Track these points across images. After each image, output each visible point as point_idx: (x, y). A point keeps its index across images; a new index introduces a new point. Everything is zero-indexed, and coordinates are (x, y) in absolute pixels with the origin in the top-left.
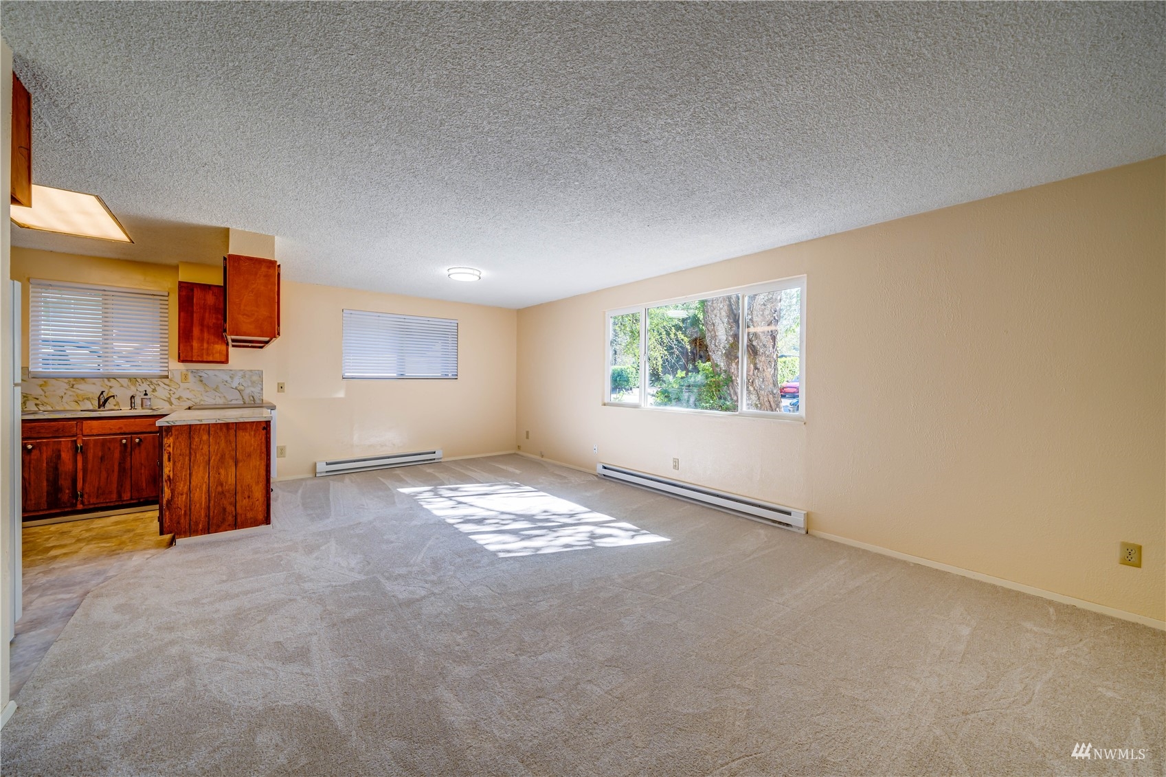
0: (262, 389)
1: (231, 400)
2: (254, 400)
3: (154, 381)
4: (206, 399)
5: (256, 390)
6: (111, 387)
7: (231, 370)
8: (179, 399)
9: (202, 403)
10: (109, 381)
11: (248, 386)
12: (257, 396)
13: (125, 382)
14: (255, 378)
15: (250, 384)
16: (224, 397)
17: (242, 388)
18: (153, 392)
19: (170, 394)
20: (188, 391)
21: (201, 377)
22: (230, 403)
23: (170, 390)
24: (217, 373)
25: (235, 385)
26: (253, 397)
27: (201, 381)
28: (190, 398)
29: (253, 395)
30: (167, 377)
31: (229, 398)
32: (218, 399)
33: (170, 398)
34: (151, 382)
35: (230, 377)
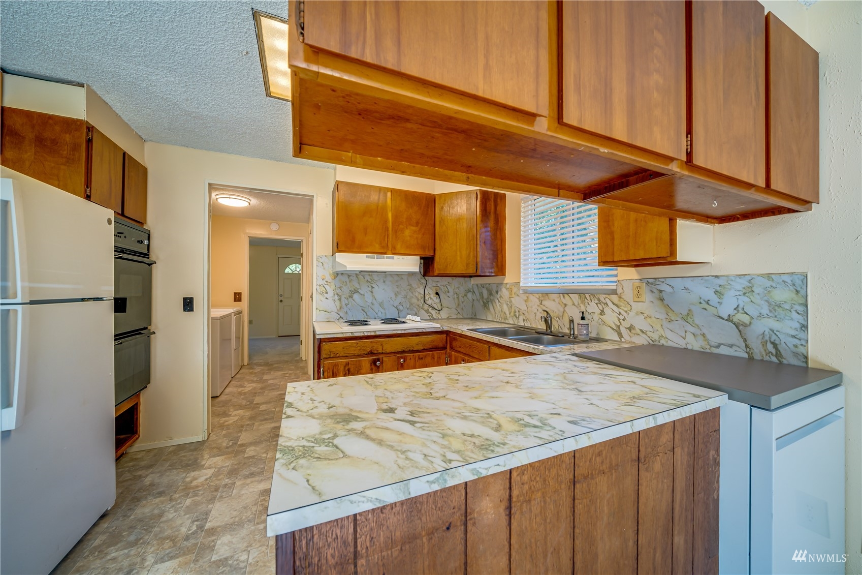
0: (804, 327)
1: (718, 346)
2: (778, 354)
3: (602, 297)
4: (669, 335)
5: (786, 328)
6: (566, 305)
7: (716, 277)
8: (631, 328)
9: (663, 342)
10: (564, 297)
11: (761, 315)
12: (787, 343)
13: (575, 297)
14: (782, 295)
15: (765, 311)
16: (703, 335)
17: (745, 319)
18: (601, 314)
19: (619, 319)
20: (642, 317)
21: (661, 291)
22: (715, 351)
23: (620, 314)
24: (688, 283)
25: (727, 309)
26: (775, 345)
27: (662, 300)
28: (644, 329)
29: (774, 338)
30: (614, 292)
31: (714, 339)
32: (689, 337)
33: (619, 327)
34: (599, 300)
35: (716, 292)
